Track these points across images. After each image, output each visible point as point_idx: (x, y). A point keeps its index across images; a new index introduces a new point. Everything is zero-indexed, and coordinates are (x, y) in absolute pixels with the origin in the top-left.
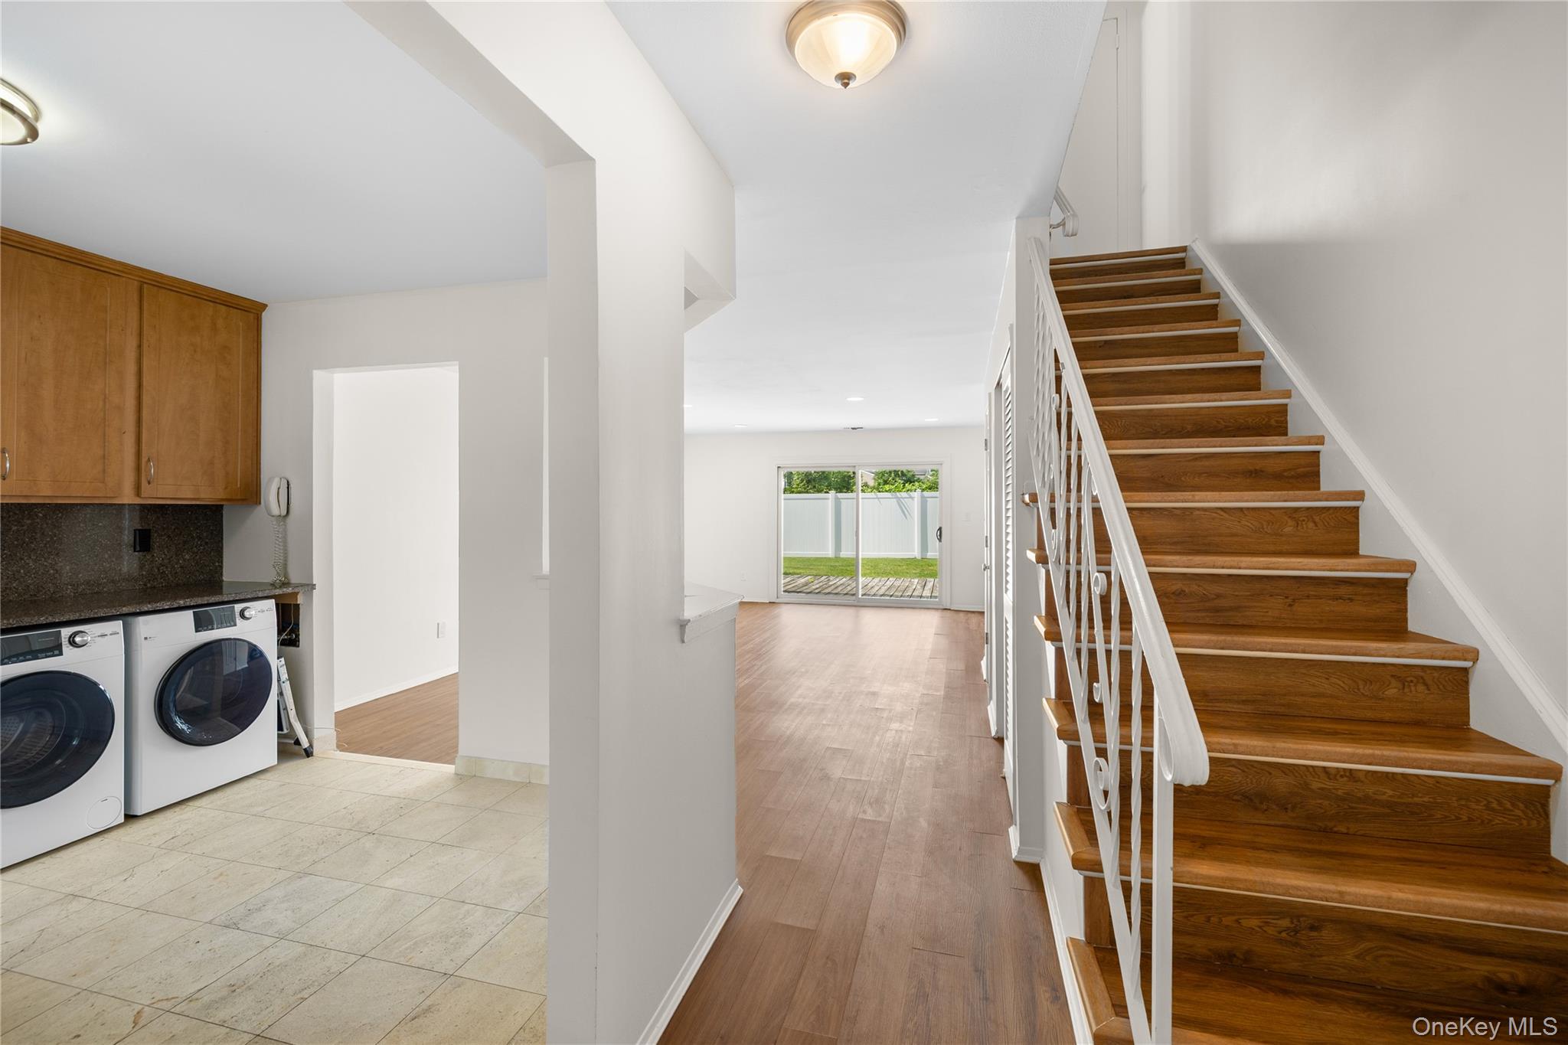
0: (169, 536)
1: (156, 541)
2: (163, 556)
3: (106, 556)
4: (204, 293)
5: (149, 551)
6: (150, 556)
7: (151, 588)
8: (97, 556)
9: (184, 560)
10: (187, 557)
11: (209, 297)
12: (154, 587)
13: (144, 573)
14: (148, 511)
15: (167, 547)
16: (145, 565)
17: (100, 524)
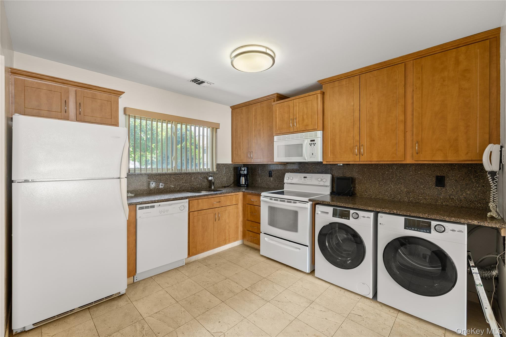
0: (456, 180)
1: (448, 182)
2: (452, 190)
3: (422, 187)
4: (449, 46)
5: (444, 187)
6: (445, 189)
7: (445, 205)
8: (417, 186)
9: (467, 194)
10: (468, 192)
11: (453, 46)
12: (447, 205)
13: (442, 197)
14: (443, 167)
15: (455, 186)
16: (442, 194)
17: (419, 173)
